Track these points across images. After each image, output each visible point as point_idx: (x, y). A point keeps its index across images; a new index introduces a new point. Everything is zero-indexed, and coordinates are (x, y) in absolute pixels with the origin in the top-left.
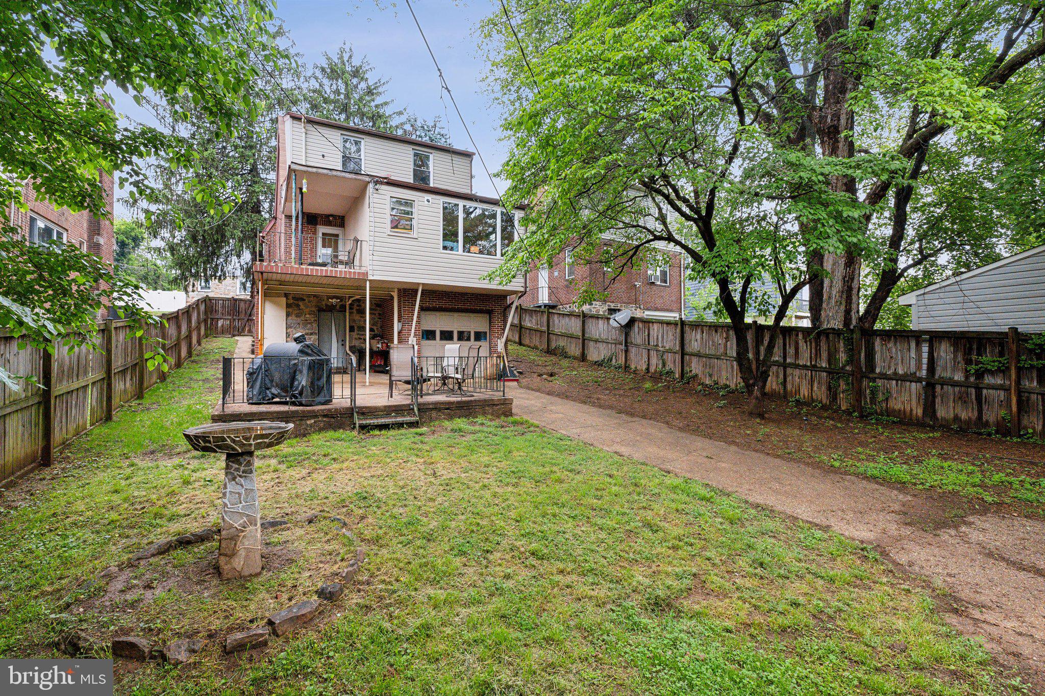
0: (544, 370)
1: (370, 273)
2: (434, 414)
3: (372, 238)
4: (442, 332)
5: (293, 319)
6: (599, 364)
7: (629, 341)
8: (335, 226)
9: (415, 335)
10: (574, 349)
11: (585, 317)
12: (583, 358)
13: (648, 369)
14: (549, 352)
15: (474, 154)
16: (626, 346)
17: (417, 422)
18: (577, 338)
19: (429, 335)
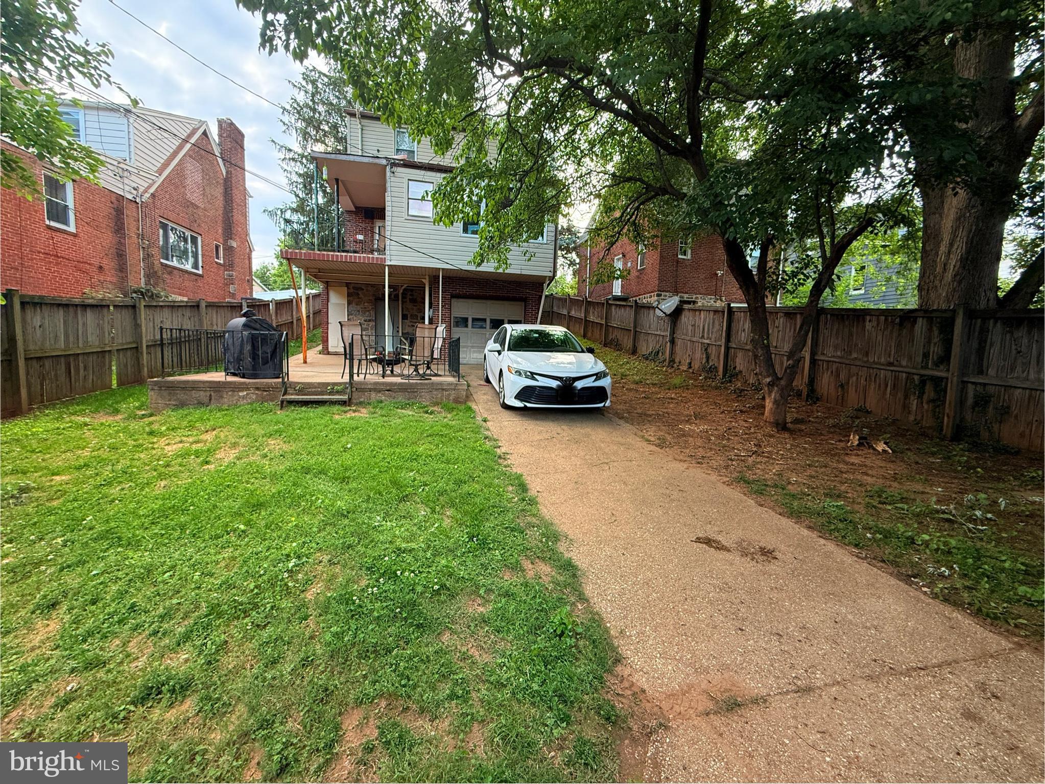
1: (388, 258)
2: (373, 395)
3: (389, 223)
4: (474, 320)
5: (354, 307)
6: (646, 357)
10: (627, 342)
11: (638, 308)
12: (633, 351)
13: (690, 364)
14: (606, 344)
16: (673, 337)
17: (345, 402)
18: (629, 330)
19: (461, 322)
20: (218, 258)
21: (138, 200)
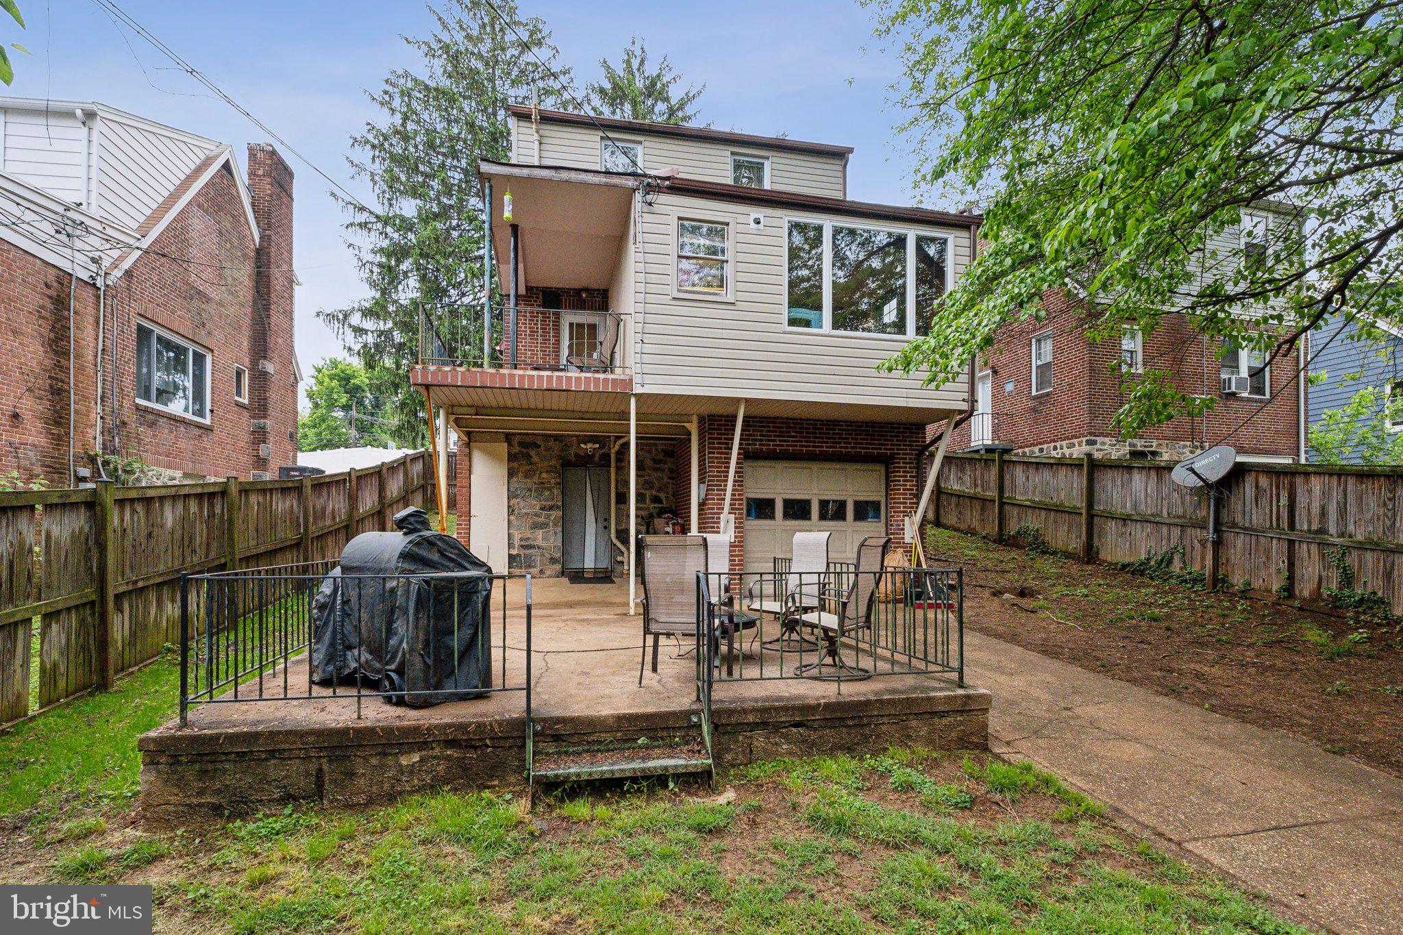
0: (1003, 583)
1: (637, 379)
2: (760, 740)
3: (640, 307)
4: (788, 504)
5: (520, 481)
6: (1136, 571)
7: (1225, 518)
8: (591, 308)
9: (733, 510)
10: (1067, 537)
11: (1093, 467)
12: (1090, 555)
13: (1289, 590)
14: (1004, 540)
15: (851, 150)
16: (1217, 530)
17: (708, 773)
18: (1074, 512)
19: (762, 509)
20: (239, 394)
21: (100, 282)
